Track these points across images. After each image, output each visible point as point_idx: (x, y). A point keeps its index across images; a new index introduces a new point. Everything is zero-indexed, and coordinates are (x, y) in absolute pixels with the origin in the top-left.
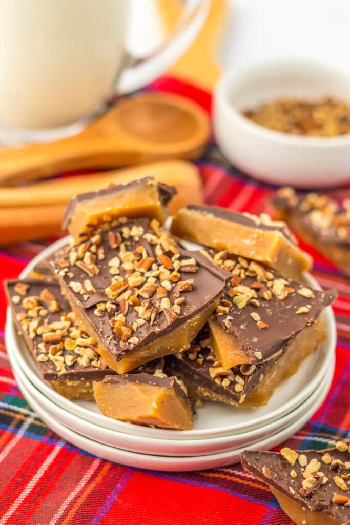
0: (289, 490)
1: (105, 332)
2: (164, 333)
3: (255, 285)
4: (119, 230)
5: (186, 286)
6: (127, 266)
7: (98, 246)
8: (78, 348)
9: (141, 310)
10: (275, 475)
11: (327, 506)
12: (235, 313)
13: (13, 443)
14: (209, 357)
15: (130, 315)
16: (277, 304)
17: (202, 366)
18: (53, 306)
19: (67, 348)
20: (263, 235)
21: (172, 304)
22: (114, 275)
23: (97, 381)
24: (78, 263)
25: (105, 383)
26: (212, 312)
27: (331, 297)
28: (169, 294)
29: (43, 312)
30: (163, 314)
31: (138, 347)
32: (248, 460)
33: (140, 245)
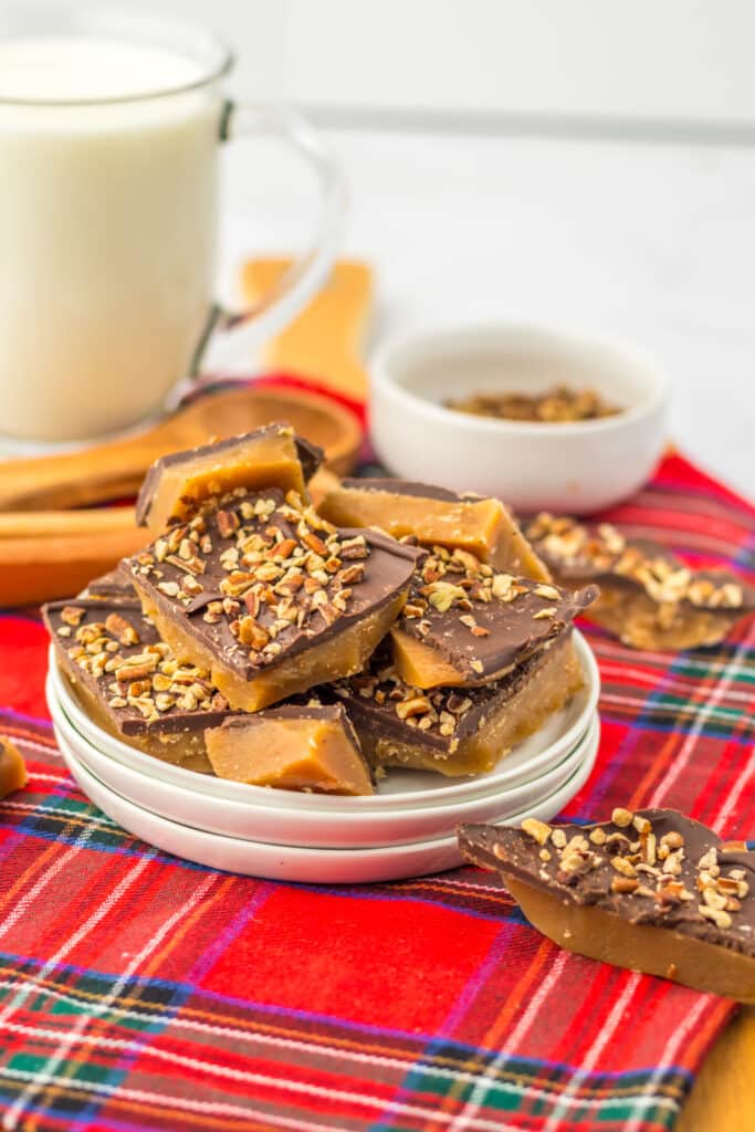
0: (539, 875)
1: (223, 642)
2: (320, 640)
3: (464, 581)
4: (235, 508)
5: (353, 574)
6: (251, 557)
7: (201, 534)
8: (175, 685)
9: (281, 609)
10: (516, 857)
11: (603, 896)
12: (434, 616)
13: (68, 856)
14: (397, 691)
15: (262, 617)
16: (501, 607)
17: (383, 705)
18: (128, 635)
19: (157, 688)
20: (470, 510)
21: (331, 598)
22: (229, 572)
23: (212, 728)
24: (171, 559)
25: (227, 728)
26: (394, 618)
27: (589, 596)
28: (326, 587)
29: (112, 646)
30: (317, 614)
31: (280, 660)
32: (467, 837)
33: (271, 525)
